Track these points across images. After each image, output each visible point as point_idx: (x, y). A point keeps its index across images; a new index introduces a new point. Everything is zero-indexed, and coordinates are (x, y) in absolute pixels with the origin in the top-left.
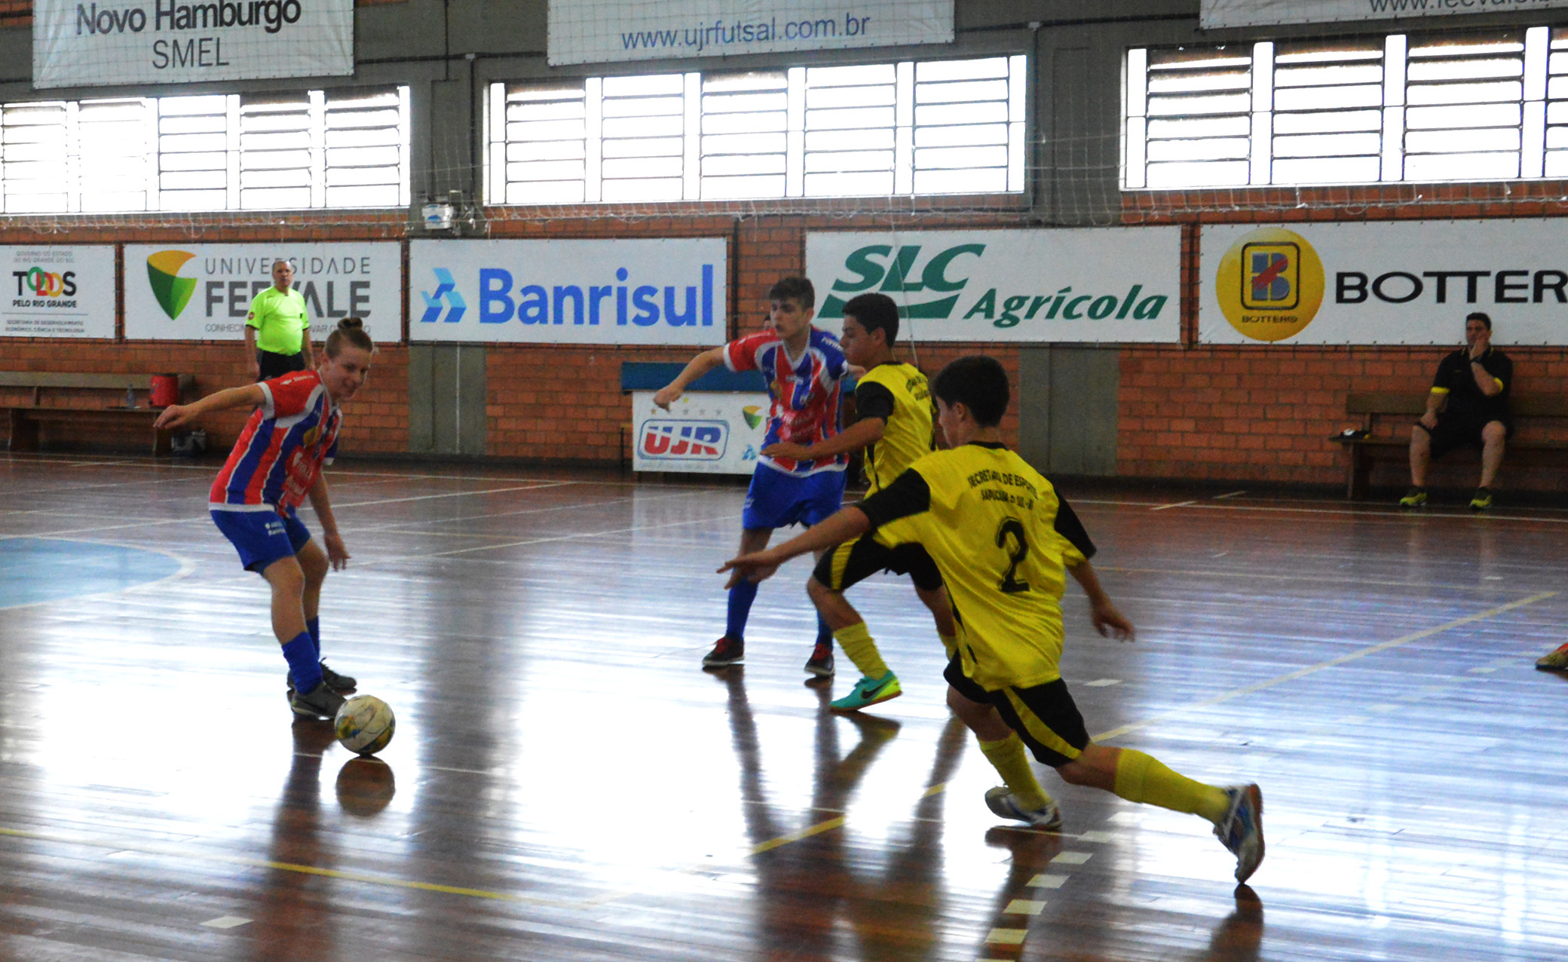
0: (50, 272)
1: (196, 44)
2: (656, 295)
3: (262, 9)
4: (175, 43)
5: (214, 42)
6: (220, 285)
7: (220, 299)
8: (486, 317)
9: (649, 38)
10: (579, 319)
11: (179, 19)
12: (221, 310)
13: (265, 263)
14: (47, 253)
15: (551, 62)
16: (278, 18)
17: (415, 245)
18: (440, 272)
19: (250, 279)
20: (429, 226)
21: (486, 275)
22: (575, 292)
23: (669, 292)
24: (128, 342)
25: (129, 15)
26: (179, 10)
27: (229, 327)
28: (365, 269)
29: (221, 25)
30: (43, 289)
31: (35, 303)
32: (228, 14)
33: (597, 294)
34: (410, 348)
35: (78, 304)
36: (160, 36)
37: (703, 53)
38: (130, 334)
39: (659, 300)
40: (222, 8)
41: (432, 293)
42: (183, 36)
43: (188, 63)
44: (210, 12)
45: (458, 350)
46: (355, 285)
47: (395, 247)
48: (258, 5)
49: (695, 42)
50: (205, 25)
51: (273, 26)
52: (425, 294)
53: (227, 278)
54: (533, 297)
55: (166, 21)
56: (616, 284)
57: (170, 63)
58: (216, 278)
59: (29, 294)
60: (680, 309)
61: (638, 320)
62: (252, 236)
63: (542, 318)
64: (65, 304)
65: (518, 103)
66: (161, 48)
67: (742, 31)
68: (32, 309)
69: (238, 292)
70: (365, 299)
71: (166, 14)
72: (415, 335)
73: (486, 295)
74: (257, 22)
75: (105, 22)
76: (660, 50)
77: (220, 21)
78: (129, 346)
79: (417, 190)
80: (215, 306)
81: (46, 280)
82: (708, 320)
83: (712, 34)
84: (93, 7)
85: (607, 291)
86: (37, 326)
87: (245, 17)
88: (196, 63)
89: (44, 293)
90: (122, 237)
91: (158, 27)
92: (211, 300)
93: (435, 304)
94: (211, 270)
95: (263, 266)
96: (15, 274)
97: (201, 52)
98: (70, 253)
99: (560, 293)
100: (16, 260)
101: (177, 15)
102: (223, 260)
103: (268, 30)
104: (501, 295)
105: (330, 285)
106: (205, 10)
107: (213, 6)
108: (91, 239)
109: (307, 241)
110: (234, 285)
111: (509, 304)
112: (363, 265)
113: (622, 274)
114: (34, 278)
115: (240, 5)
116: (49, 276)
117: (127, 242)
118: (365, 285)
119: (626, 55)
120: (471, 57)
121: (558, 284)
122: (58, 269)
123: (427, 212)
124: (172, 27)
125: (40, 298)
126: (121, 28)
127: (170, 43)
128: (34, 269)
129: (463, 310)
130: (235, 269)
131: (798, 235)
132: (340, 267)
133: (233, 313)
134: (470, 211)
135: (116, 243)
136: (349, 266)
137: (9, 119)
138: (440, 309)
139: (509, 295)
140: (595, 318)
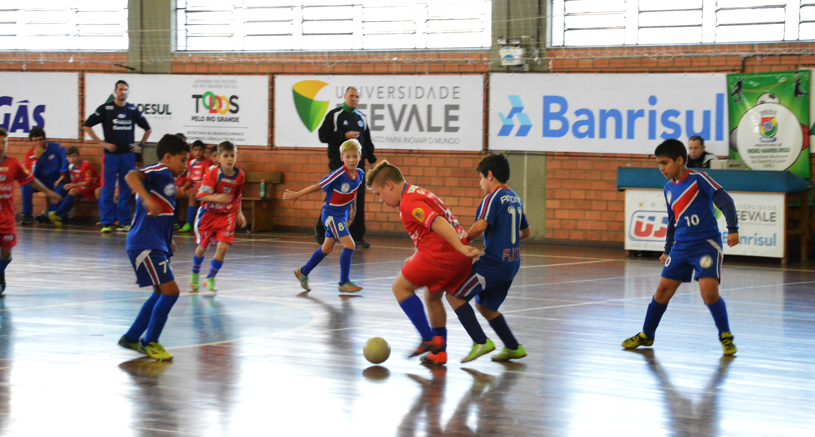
0: (219, 94)
2: (680, 117)
8: (547, 132)
10: (618, 135)
13: (381, 90)
14: (217, 81)
17: (494, 77)
18: (513, 98)
20: (505, 63)
21: (548, 100)
22: (615, 114)
23: (690, 115)
24: (277, 149)
28: (457, 95)
30: (214, 108)
31: (209, 119)
33: (633, 116)
35: (240, 120)
38: (279, 143)
39: (681, 121)
41: (506, 113)
45: (526, 158)
46: (448, 108)
47: (479, 79)
52: (501, 115)
54: (584, 117)
56: (647, 108)
59: (204, 112)
60: (698, 127)
61: (665, 136)
62: (370, 70)
63: (590, 133)
64: (230, 120)
68: (206, 123)
70: (455, 118)
72: (493, 146)
73: (548, 116)
78: (279, 152)
79: (496, 35)
81: (217, 101)
82: (720, 136)
85: (641, 113)
86: (210, 136)
89: (214, 111)
90: (274, 69)
93: (508, 122)
95: (379, 92)
96: (194, 96)
98: (234, 82)
99: (604, 115)
100: (195, 86)
104: (559, 116)
105: (429, 107)
108: (251, 71)
109: (412, 74)
111: (565, 123)
112: (454, 93)
113: (653, 100)
114: (207, 99)
116: (219, 99)
117: (278, 74)
118: (456, 107)
121: (603, 108)
122: (225, 93)
123: (503, 52)
125: (212, 115)
128: (208, 93)
129: (530, 127)
132: (437, 94)
134: (536, 52)
135: (269, 74)
136: (444, 93)
138: (512, 126)
139: (565, 116)
140: (631, 134)
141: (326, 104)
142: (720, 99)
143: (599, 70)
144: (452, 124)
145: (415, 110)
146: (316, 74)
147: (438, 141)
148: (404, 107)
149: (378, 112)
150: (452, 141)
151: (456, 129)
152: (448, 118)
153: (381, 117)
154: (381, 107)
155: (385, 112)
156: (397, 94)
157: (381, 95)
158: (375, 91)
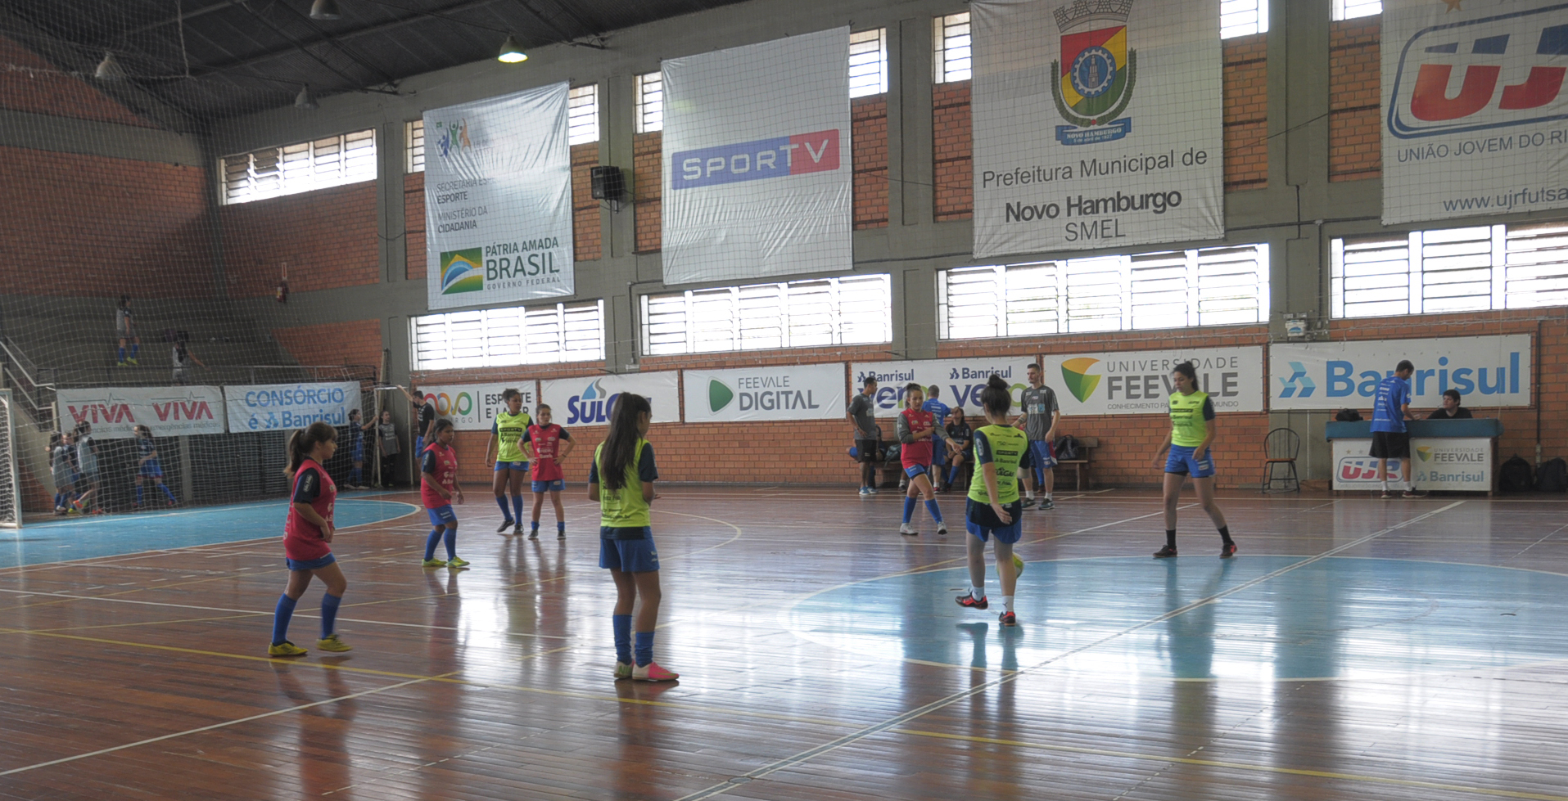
1: (1099, 223)
2: (1472, 374)
3: (1151, 199)
4: (1083, 224)
5: (1114, 221)
6: (1119, 379)
7: (1119, 388)
8: (1331, 392)
9: (1468, 203)
11: (1086, 208)
12: (1119, 396)
15: (1384, 223)
16: (1164, 205)
17: (1275, 347)
18: (1294, 365)
19: (1142, 375)
20: (1286, 334)
21: (1331, 366)
23: (1483, 373)
25: (1046, 209)
26: (1086, 203)
27: (1126, 406)
28: (1234, 364)
29: (1119, 210)
32: (1124, 203)
34: (1270, 415)
36: (1071, 220)
37: (1511, 211)
39: (1474, 377)
40: (1119, 200)
41: (1288, 380)
42: (1089, 220)
43: (1093, 236)
44: (1110, 203)
45: (1308, 415)
46: (1225, 376)
47: (1258, 351)
48: (1148, 196)
49: (1505, 203)
50: (1106, 211)
51: (1161, 209)
52: (1282, 379)
53: (1124, 374)
55: (1075, 211)
56: (1438, 368)
57: (1079, 237)
58: (1116, 374)
60: (1491, 382)
62: (1143, 346)
65: (1354, 251)
66: (1071, 228)
67: (1545, 195)
69: (1133, 383)
70: (1235, 384)
71: (1075, 205)
72: (1273, 406)
73: (1332, 378)
74: (1147, 207)
75: (1028, 213)
76: (1476, 210)
77: (1117, 208)
79: (1275, 311)
80: (1115, 392)
82: (1515, 388)
83: (1520, 198)
84: (1019, 204)
85: (1431, 373)
87: (1137, 203)
88: (1099, 236)
90: (1040, 350)
91: (1069, 214)
92: (1111, 389)
93: (1291, 385)
94: (1111, 369)
95: (1152, 365)
97: (1103, 229)
101: (1084, 206)
102: (1121, 363)
103: (1155, 212)
104: (1343, 378)
106: (1106, 202)
107: (1112, 199)
108: (1016, 353)
110: (1129, 379)
111: (1351, 383)
112: (1232, 362)
113: (1443, 361)
115: (1133, 197)
117: (1046, 354)
118: (1235, 375)
119: (1446, 215)
120: (1319, 222)
123: (1289, 325)
124: (1080, 214)
126: (1040, 217)
127: (1079, 224)
129: (1312, 389)
130: (1131, 367)
132: (1214, 364)
133: (1129, 396)
134: (1319, 324)
136: (1221, 363)
137: (953, 279)
138: (1294, 389)
139: (1350, 377)
140: (1420, 391)
141: (1098, 377)
142: (1515, 357)
143: (1385, 337)
144: (1230, 389)
146: (1085, 352)
149: (1151, 382)
150: (1232, 404)
151: (1235, 394)
152: (1225, 384)
153: (1156, 387)
154: (1156, 377)
157: (1154, 367)
158: (1149, 364)
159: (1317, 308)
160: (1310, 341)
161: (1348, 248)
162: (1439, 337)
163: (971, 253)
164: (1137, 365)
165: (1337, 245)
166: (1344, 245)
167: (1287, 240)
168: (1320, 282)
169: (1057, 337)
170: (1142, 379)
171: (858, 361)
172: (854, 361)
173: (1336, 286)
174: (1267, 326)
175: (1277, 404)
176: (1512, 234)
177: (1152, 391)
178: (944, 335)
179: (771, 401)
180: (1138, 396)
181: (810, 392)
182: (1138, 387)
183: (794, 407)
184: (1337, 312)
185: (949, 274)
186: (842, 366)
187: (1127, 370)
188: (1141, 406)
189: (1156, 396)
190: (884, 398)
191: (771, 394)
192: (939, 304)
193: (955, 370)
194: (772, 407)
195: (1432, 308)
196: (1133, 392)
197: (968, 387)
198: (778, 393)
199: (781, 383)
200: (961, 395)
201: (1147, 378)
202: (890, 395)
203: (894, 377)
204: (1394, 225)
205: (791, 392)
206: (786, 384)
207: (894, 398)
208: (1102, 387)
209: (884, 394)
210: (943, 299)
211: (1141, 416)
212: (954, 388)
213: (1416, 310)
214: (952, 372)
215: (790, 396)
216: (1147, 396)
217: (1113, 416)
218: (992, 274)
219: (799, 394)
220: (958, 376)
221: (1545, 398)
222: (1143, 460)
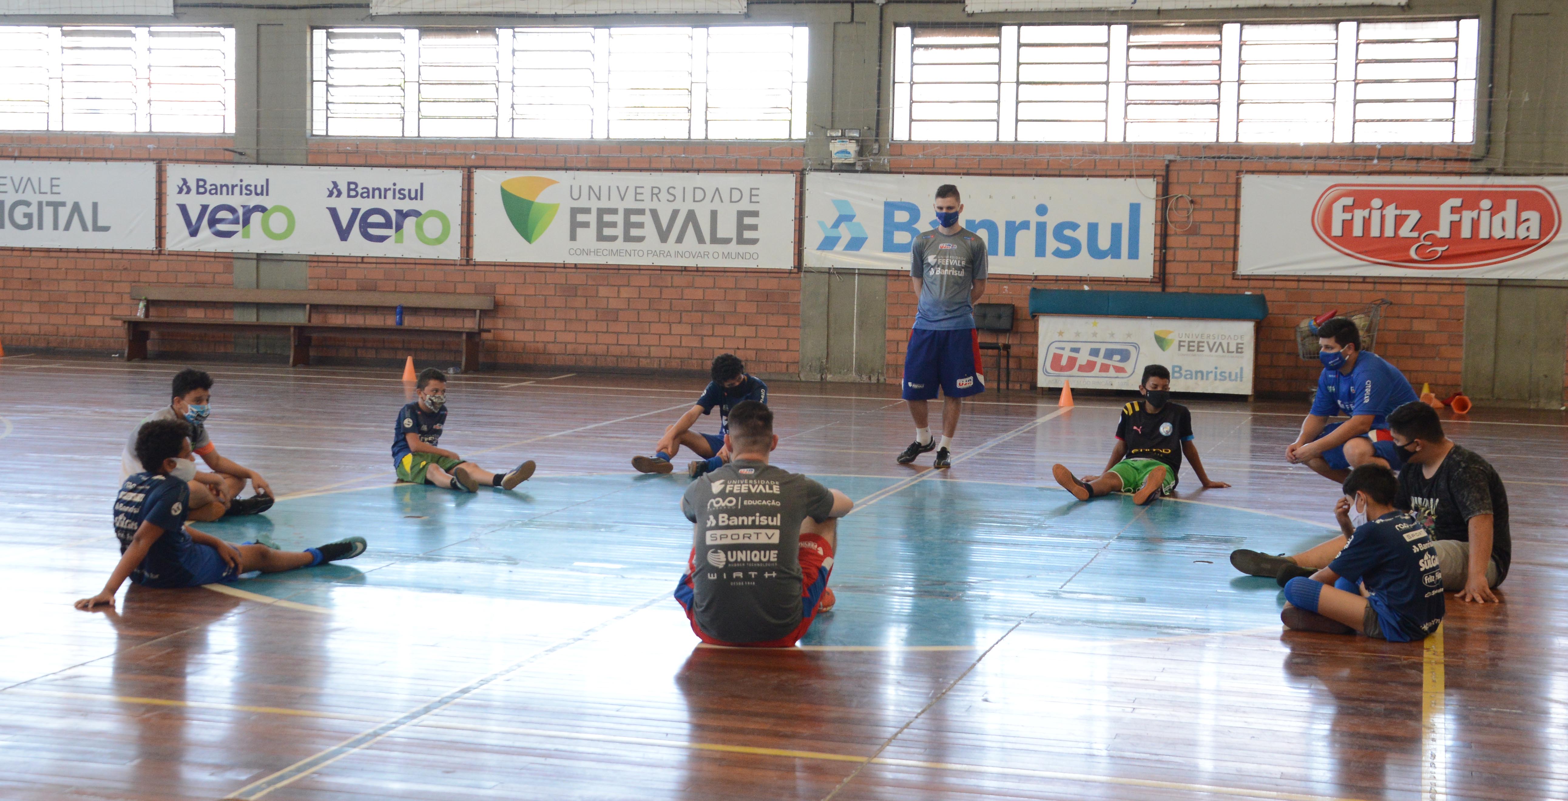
6: (587, 211)
7: (586, 225)
8: (889, 246)
12: (587, 235)
13: (639, 190)
17: (814, 178)
18: (838, 203)
19: (621, 206)
20: (834, 160)
21: (890, 207)
24: (476, 264)
27: (596, 252)
28: (754, 199)
34: (803, 274)
37: (1135, 6)
38: (479, 256)
41: (830, 225)
45: (857, 276)
46: (741, 215)
47: (790, 180)
52: (822, 224)
53: (594, 205)
58: (582, 203)
60: (1104, 242)
61: (1058, 253)
62: (623, 165)
65: (926, 47)
69: (607, 218)
70: (754, 228)
72: (808, 263)
73: (890, 227)
78: (477, 268)
79: (814, 125)
80: (579, 231)
82: (1134, 254)
85: (1025, 225)
90: (471, 162)
92: (575, 225)
93: (833, 233)
94: (576, 196)
95: (636, 194)
102: (590, 187)
105: (714, 214)
108: (429, 163)
109: (688, 171)
110: (601, 212)
112: (751, 195)
113: (1042, 210)
117: (477, 167)
118: (755, 214)
123: (836, 147)
129: (864, 239)
130: (604, 195)
131: (1233, 180)
132: (726, 196)
133: (601, 238)
134: (876, 146)
135: (463, 167)
136: (736, 195)
137: (336, 44)
138: (838, 238)
139: (915, 226)
140: (1010, 251)
141: (554, 208)
142: (1135, 210)
143: (965, 171)
144: (747, 234)
145: (691, 216)
146: (537, 169)
147: (728, 256)
148: (675, 213)
149: (634, 218)
150: (748, 256)
151: (754, 241)
152: (741, 227)
153: (641, 225)
154: (641, 212)
155: (647, 219)
156: (664, 196)
157: (639, 197)
158: (631, 192)
159: (873, 125)
160: (862, 172)
161: (918, 41)
162: (1037, 175)
163: (368, 6)
164: (614, 193)
165: (903, 34)
166: (914, 36)
167: (835, 24)
168: (879, 88)
169: (496, 143)
170: (621, 213)
171: (178, 161)
172: (171, 160)
173: (900, 96)
174: (803, 145)
175: (814, 258)
176: (1137, 39)
177: (634, 232)
178: (319, 129)
179: (28, 216)
180: (614, 238)
181: (95, 206)
182: (614, 225)
183: (67, 228)
184: (900, 133)
185: (329, 36)
186: (151, 167)
187: (599, 199)
188: (618, 253)
189: (641, 239)
190: (221, 221)
191: (28, 204)
192: (312, 81)
193: (335, 184)
194: (29, 226)
195: (1030, 134)
196: (607, 232)
197: (356, 211)
198: (40, 204)
199: (46, 187)
200: (344, 224)
201: (628, 212)
202: (228, 215)
203: (237, 190)
204: (982, 14)
205: (63, 204)
206: (55, 190)
207: (236, 222)
208: (560, 223)
209: (221, 215)
210: (319, 73)
211: (618, 268)
212: (333, 212)
213: (1007, 137)
214: (331, 186)
215: (61, 209)
216: (628, 238)
217: (576, 266)
218: (398, 40)
219: (76, 208)
220: (339, 194)
221: (1171, 268)
222: (618, 333)
